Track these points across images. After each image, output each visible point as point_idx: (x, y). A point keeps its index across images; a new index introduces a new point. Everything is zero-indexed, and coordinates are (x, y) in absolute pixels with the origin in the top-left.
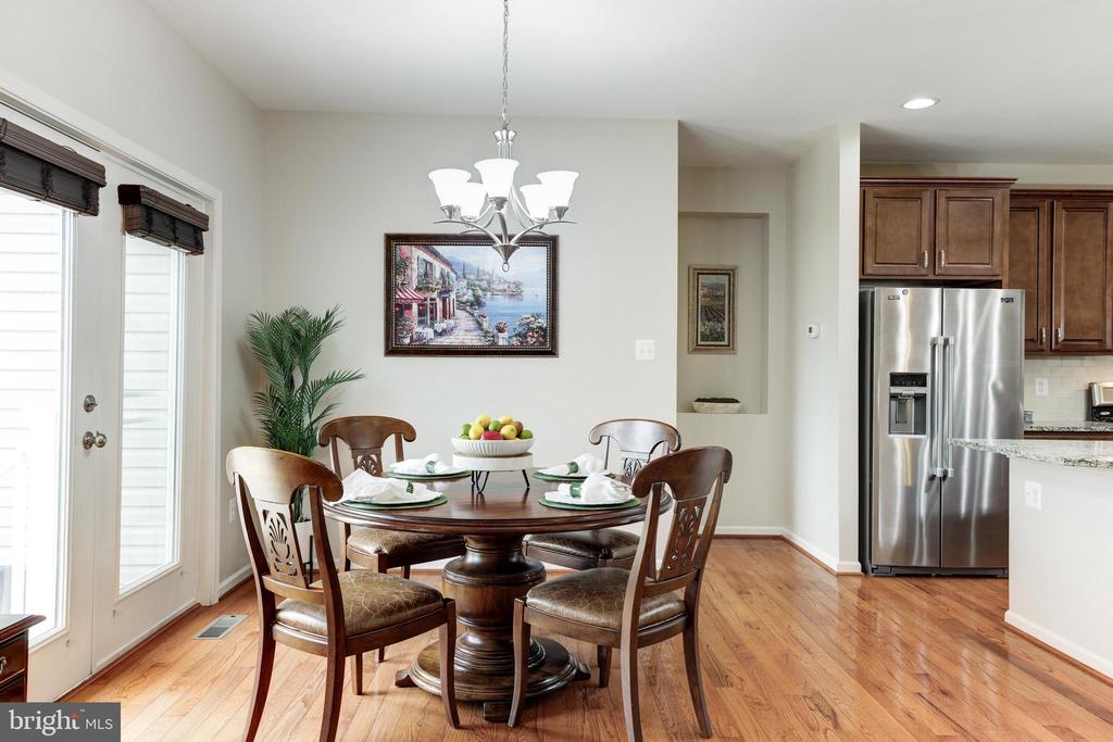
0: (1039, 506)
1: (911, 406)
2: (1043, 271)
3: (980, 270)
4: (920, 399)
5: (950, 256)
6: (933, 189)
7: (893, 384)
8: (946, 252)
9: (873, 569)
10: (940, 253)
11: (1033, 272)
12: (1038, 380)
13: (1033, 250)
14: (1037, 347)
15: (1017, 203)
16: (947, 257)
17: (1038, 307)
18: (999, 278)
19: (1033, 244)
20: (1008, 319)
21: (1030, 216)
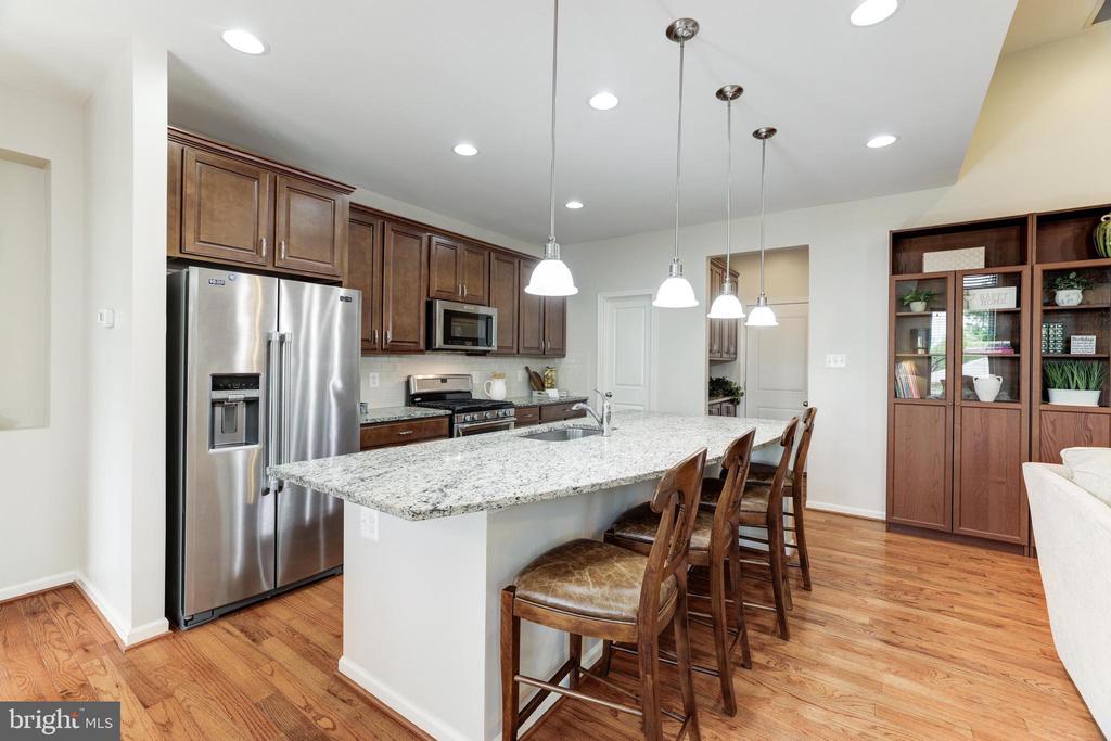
0: (376, 537)
1: (242, 411)
2: (376, 280)
3: (322, 268)
4: (252, 403)
5: (291, 249)
6: (273, 174)
7: (215, 387)
8: (287, 244)
9: (186, 622)
10: (280, 244)
11: (368, 281)
12: (371, 375)
13: (369, 262)
14: (371, 347)
15: (357, 217)
16: (287, 250)
17: (372, 310)
18: (340, 279)
19: (369, 255)
20: (347, 318)
21: (367, 231)
